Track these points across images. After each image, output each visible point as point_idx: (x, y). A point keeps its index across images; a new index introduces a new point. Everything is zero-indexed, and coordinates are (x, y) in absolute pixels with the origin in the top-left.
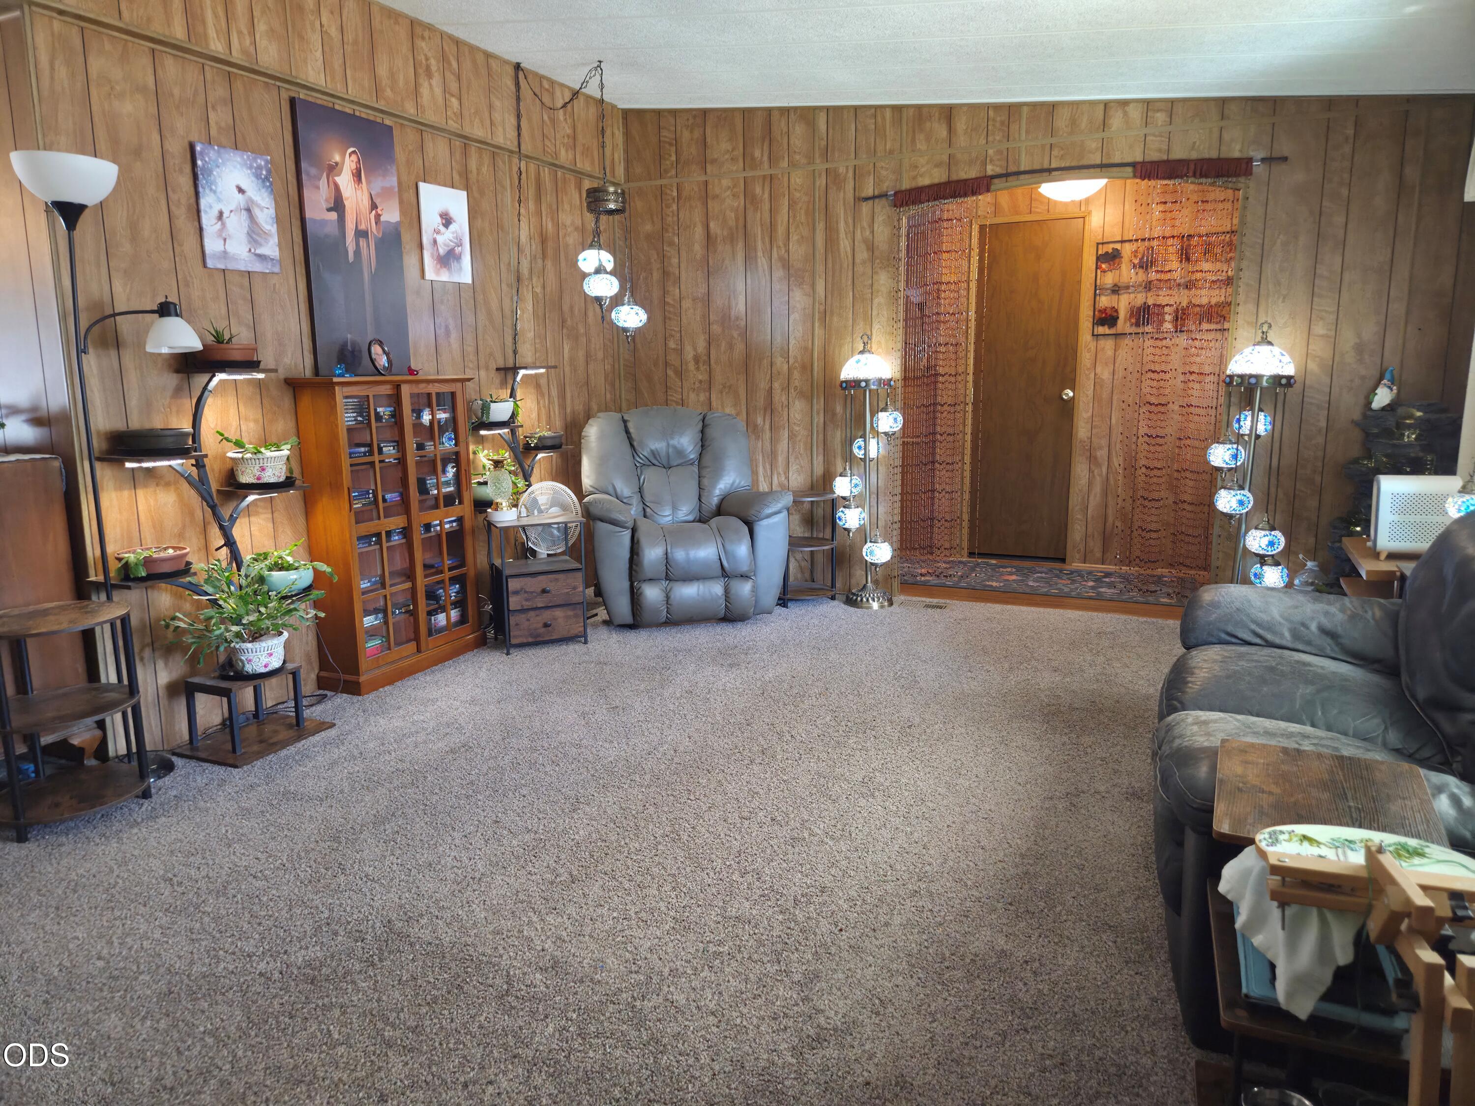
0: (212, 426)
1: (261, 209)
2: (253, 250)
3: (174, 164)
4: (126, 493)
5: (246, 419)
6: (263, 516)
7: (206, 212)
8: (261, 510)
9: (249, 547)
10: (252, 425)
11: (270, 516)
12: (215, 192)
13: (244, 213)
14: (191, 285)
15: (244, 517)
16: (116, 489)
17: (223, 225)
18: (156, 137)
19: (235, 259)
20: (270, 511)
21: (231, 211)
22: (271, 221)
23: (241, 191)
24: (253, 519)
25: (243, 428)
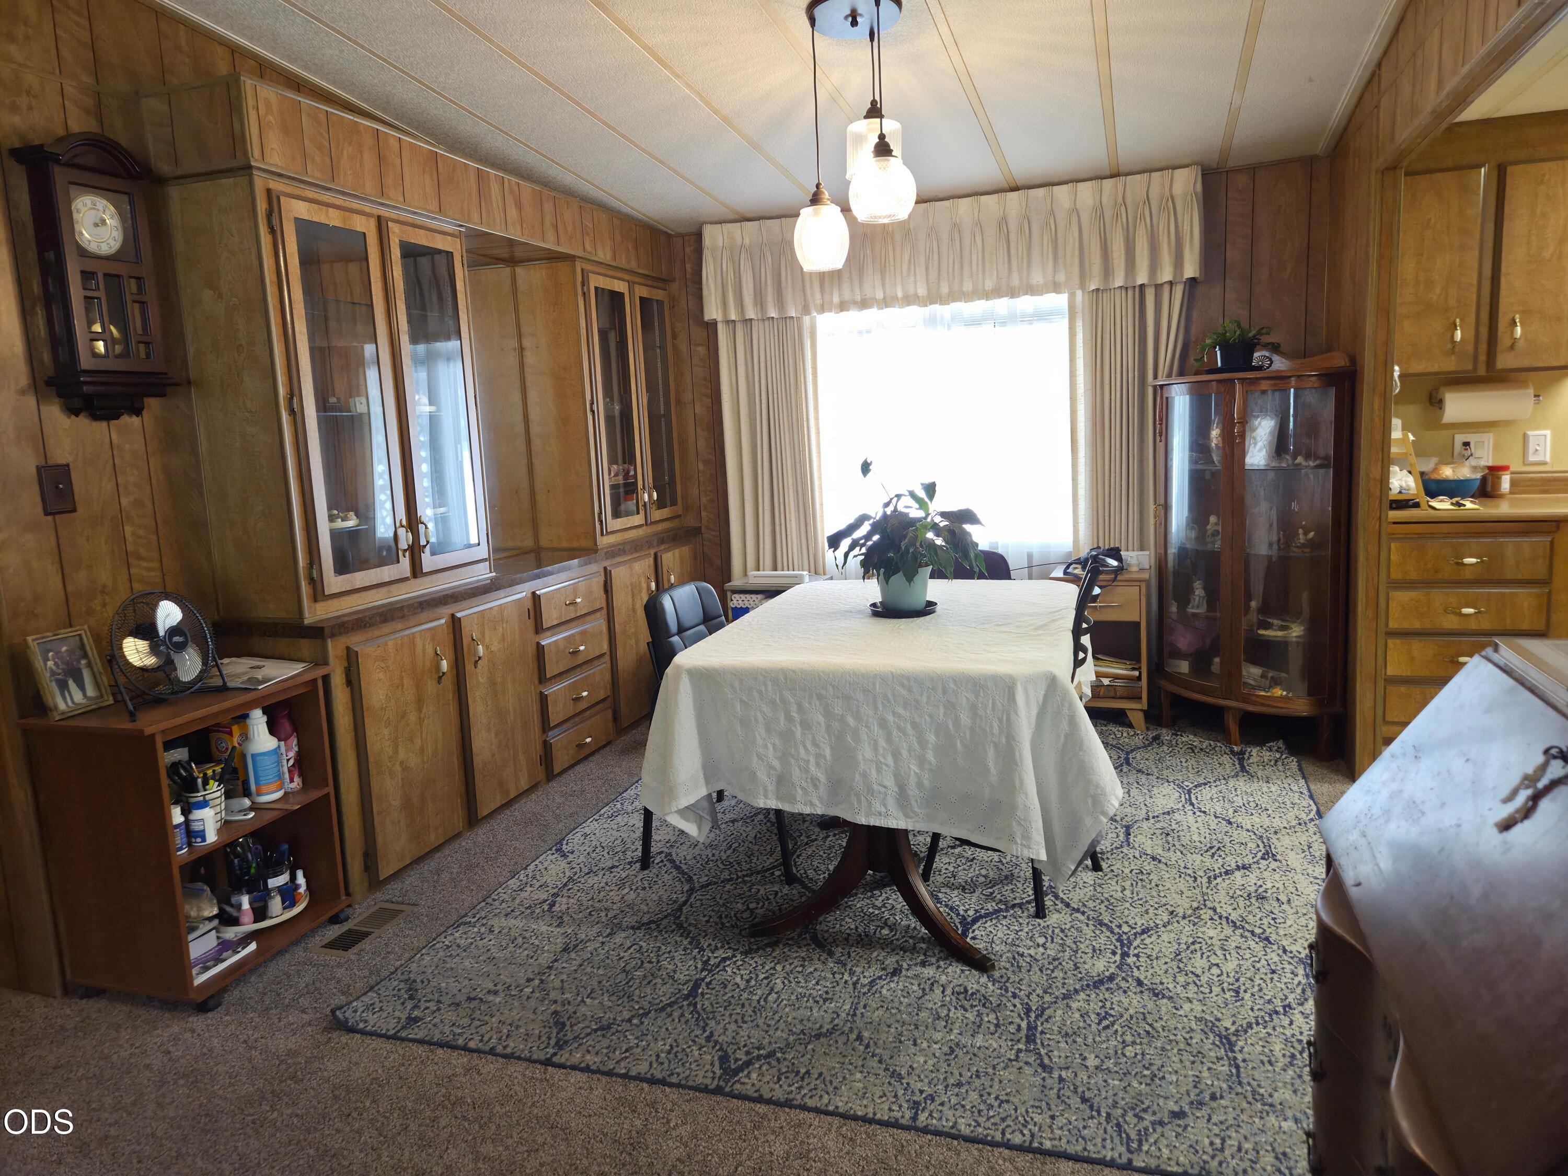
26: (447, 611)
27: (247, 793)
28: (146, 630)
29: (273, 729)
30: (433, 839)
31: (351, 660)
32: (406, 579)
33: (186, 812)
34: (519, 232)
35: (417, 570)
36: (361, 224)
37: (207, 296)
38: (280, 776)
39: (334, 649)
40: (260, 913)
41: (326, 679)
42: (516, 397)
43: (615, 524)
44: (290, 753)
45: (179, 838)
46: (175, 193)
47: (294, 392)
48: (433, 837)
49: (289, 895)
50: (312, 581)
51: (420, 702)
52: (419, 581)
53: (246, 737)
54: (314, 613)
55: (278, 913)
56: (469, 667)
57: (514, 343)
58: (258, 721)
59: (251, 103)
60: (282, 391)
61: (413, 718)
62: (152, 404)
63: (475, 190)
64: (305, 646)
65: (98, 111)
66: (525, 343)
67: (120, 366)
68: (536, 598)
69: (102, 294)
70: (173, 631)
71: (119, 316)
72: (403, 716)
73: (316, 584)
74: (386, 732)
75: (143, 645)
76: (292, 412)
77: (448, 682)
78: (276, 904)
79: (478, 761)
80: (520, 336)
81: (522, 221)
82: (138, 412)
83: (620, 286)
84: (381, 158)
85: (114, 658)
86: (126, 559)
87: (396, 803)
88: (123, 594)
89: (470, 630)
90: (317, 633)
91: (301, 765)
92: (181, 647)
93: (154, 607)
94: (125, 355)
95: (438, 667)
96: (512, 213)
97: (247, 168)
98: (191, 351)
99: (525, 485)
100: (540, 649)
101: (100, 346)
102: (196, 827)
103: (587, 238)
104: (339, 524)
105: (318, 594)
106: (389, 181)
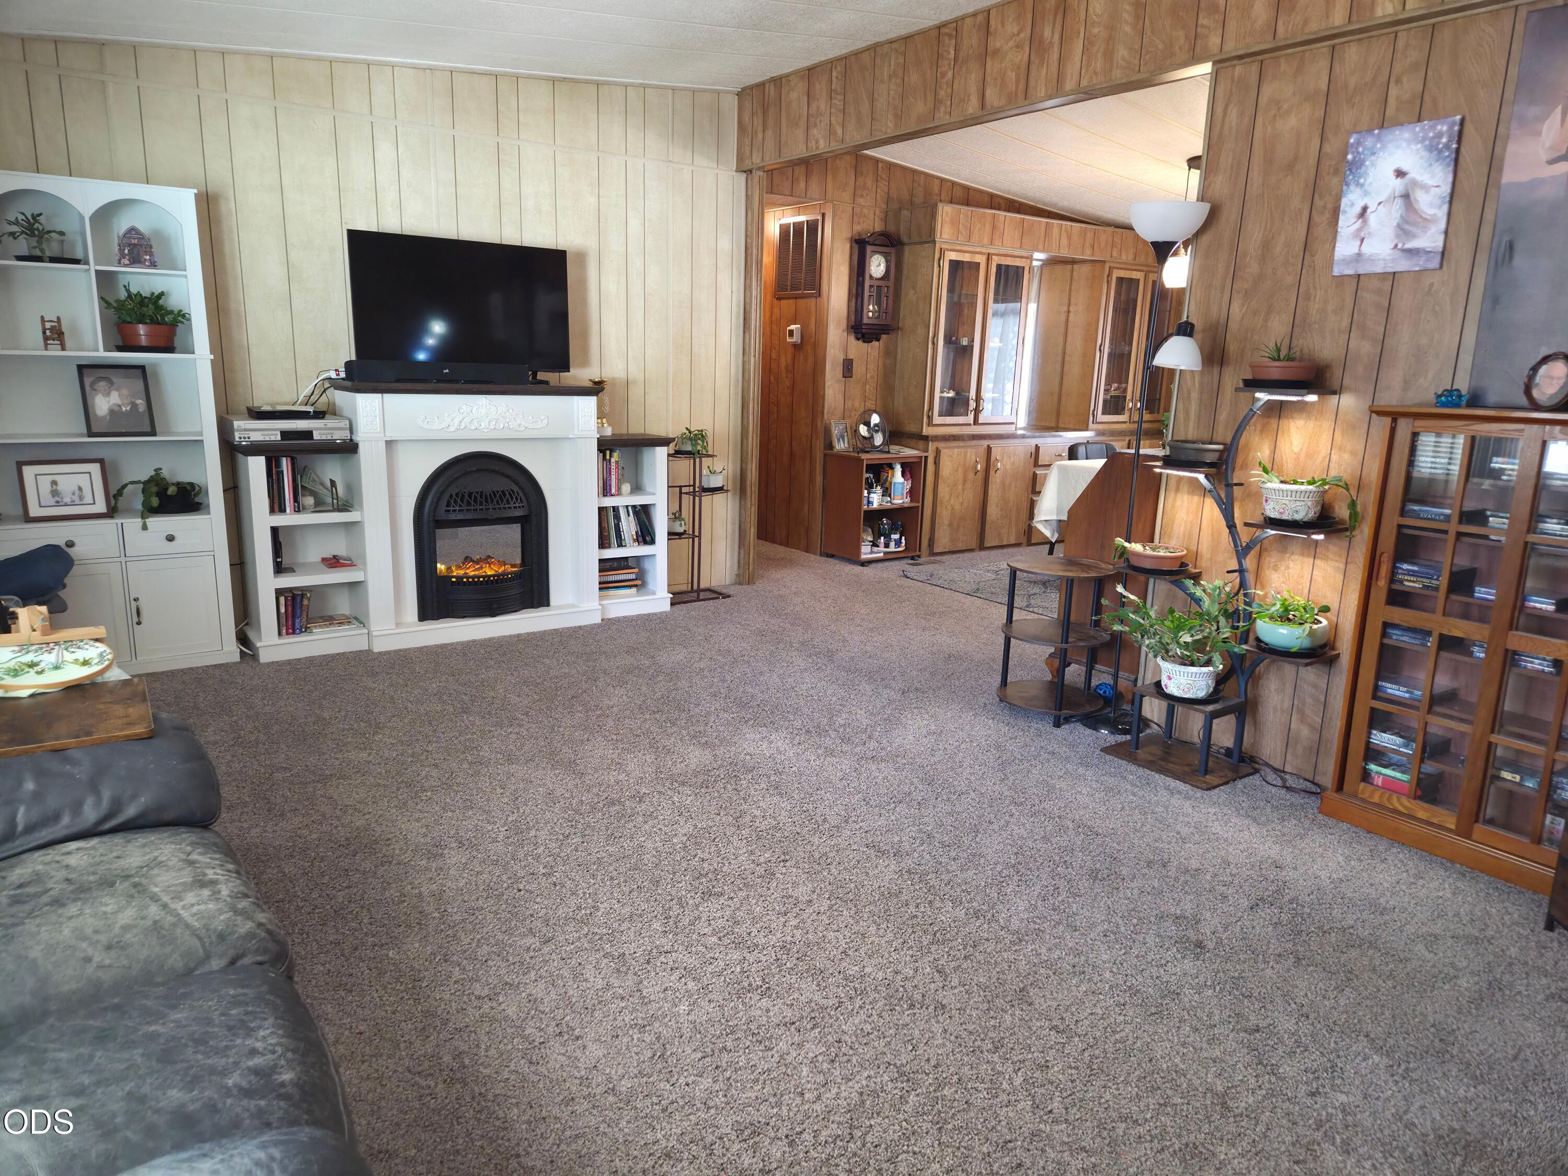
0: (1296, 450)
1: (1425, 188)
2: (1400, 246)
3: (1330, 165)
4: (1196, 498)
5: (1340, 449)
6: (1332, 563)
7: (1345, 212)
8: (1331, 556)
9: (1306, 591)
10: (1346, 456)
11: (1342, 566)
12: (1362, 186)
13: (1399, 201)
14: (1312, 298)
15: (1308, 556)
16: (1189, 493)
17: (1365, 222)
18: (1316, 142)
19: (1371, 260)
20: (1344, 560)
21: (1380, 203)
22: (1438, 202)
23: (1400, 174)
24: (1318, 562)
25: (1334, 457)
26: (985, 443)
27: (890, 496)
28: (867, 424)
29: (903, 475)
30: (961, 546)
31: (938, 452)
32: (970, 425)
33: (869, 493)
34: (1066, 251)
35: (976, 422)
36: (981, 259)
37: (912, 292)
38: (903, 494)
39: (932, 446)
40: (887, 546)
41: (926, 457)
42: (1061, 339)
43: (1101, 417)
44: (908, 485)
45: (865, 502)
46: (907, 249)
47: (936, 335)
48: (960, 545)
49: (898, 543)
50: (928, 417)
51: (965, 481)
52: (976, 427)
53: (893, 476)
54: (927, 431)
55: (892, 548)
56: (992, 472)
57: (1065, 308)
58: (898, 469)
59: (940, 213)
60: (931, 334)
61: (960, 487)
62: (884, 337)
63: (1043, 234)
64: (921, 444)
65: (885, 220)
66: (1071, 309)
67: (876, 322)
68: (1037, 448)
69: (874, 294)
70: (876, 425)
71: (878, 303)
72: (956, 485)
73: (930, 418)
74: (947, 489)
75: (866, 428)
76: (933, 343)
77: (980, 476)
78: (892, 544)
79: (988, 518)
80: (1069, 304)
81: (1070, 245)
82: (878, 340)
83: (1135, 275)
84: (994, 227)
85: (856, 431)
86: (865, 399)
87: (946, 522)
88: (862, 410)
89: (996, 453)
90: (926, 438)
91: (912, 493)
92: (877, 431)
93: (870, 416)
94: (878, 317)
95: (976, 467)
96: (1064, 241)
97: (934, 242)
98: (901, 315)
99: (1057, 389)
100: (1035, 476)
101: (871, 314)
102: (871, 500)
103: (1115, 249)
104: (945, 395)
105: (930, 423)
106: (996, 237)
